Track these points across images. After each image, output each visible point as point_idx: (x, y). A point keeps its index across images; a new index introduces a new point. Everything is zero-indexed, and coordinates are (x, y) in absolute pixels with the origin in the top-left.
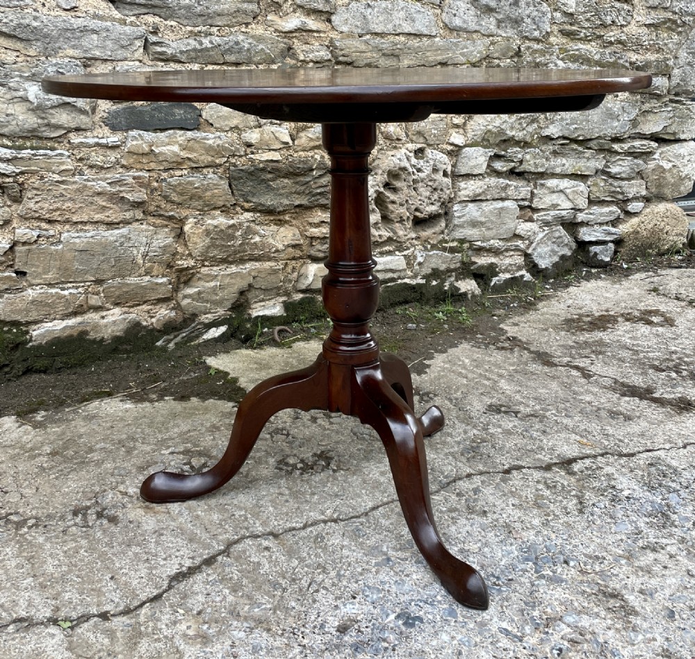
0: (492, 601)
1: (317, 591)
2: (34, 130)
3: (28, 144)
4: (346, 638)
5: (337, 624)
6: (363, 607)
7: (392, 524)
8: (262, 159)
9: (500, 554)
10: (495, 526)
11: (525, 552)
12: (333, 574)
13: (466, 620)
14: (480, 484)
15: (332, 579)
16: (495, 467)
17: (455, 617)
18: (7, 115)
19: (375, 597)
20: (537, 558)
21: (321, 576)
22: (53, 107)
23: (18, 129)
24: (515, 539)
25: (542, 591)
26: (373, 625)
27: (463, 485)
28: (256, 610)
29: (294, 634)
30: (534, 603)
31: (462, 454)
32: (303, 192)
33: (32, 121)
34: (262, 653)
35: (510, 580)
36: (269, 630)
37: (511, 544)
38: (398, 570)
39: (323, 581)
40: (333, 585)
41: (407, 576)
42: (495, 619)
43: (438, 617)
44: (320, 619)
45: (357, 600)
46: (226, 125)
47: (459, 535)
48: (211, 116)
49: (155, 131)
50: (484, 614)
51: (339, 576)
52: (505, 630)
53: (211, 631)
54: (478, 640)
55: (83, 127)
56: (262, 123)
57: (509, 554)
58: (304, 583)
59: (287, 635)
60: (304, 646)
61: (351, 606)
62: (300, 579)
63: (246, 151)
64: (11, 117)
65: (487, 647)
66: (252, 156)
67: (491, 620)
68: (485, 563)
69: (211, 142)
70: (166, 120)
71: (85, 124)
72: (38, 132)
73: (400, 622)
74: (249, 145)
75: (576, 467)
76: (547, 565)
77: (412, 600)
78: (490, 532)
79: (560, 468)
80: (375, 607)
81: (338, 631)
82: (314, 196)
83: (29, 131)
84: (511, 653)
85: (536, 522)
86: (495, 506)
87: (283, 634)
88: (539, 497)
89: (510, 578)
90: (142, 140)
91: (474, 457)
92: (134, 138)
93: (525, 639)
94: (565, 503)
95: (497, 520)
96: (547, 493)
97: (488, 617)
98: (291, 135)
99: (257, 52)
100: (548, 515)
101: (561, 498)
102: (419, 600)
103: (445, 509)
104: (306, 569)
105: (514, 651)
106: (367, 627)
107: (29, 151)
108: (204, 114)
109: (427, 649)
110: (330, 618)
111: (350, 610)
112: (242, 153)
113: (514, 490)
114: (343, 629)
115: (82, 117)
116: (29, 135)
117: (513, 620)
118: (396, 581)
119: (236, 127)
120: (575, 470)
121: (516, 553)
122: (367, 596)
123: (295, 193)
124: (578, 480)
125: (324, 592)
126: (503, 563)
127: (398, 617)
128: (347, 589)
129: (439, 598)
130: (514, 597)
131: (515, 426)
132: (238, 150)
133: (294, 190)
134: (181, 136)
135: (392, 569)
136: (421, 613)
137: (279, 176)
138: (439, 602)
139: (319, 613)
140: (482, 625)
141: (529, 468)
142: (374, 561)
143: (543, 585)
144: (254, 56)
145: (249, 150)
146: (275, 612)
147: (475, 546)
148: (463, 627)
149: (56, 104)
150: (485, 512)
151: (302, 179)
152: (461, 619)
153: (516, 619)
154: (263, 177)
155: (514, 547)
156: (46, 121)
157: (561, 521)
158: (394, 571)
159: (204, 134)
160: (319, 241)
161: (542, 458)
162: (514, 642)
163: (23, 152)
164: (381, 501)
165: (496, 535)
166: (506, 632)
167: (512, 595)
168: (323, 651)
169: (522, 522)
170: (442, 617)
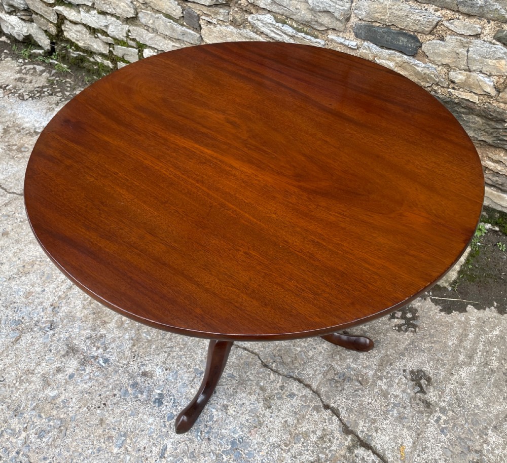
0: (187, 435)
1: (165, 352)
2: (308, 22)
3: (305, 29)
4: (139, 378)
5: (147, 370)
6: (163, 376)
7: (233, 363)
8: (460, 96)
9: (231, 427)
10: (258, 417)
11: (239, 441)
12: (181, 353)
13: (167, 426)
14: (301, 395)
15: (177, 354)
16: (328, 398)
17: (168, 421)
18: (296, 9)
19: (170, 378)
20: (236, 449)
21: (178, 349)
22: (320, 12)
23: (300, 19)
24: (250, 432)
25: (206, 458)
26: (151, 386)
27: (295, 387)
28: (144, 335)
29: (134, 357)
30: (194, 457)
31: (335, 374)
32: (491, 133)
33: (308, 16)
34: (118, 350)
35: (209, 439)
36: (134, 345)
37: (243, 431)
38: (195, 380)
39: (174, 351)
40: (173, 357)
41: (192, 387)
42: (172, 440)
43: (165, 412)
44: (147, 362)
45: (165, 372)
46: (439, 61)
47: (239, 400)
48: (429, 50)
49: (382, 47)
50: (174, 434)
51: (180, 357)
52: (167, 447)
53: (126, 325)
54: (154, 436)
55: (337, 29)
56: (471, 70)
57: (233, 433)
58: (169, 345)
59: (132, 354)
60: (129, 364)
61: (160, 372)
62: (172, 342)
63: (449, 85)
64: (298, 11)
65: (150, 442)
66: (452, 91)
67: (171, 438)
68: (220, 421)
69: (419, 69)
70: (391, 42)
71: (338, 28)
72: (311, 23)
73: (157, 397)
74: (453, 82)
75: (361, 451)
76: (233, 456)
77: (174, 396)
78: (250, 416)
79: (352, 440)
80: (164, 381)
81: (142, 372)
82: (500, 140)
83: (306, 22)
84: (150, 455)
85: (273, 439)
86: (279, 410)
87: (133, 352)
88: (306, 435)
89: (211, 438)
90: (370, 51)
91: (337, 382)
92: (365, 48)
93: (163, 459)
94: (306, 452)
95: (264, 416)
96: (313, 438)
97: (172, 436)
98: (495, 88)
99: (491, 11)
100: (286, 445)
101: (312, 449)
102: (175, 399)
103: (262, 384)
104: (181, 340)
105: (151, 456)
106: (148, 383)
107: (303, 34)
108: (423, 47)
109: (140, 415)
110: (150, 366)
111: (158, 372)
112: (445, 86)
113: (307, 417)
114: (145, 374)
115: (338, 22)
116: (307, 24)
117: (176, 449)
118: (185, 383)
119: (447, 65)
120: (356, 452)
121: (237, 436)
122: (169, 375)
123: (483, 130)
124: (344, 456)
125: (166, 355)
126: (223, 431)
127: (159, 394)
128: (171, 364)
129: (179, 408)
130: (196, 445)
131: (396, 396)
132: (442, 82)
133: (483, 128)
134: (399, 57)
135: (194, 378)
136: (166, 404)
137: (472, 113)
138: (177, 409)
139: (151, 360)
140: (167, 435)
141: (340, 420)
142: (197, 367)
143: (212, 458)
144: (488, 13)
145: (452, 85)
146: (146, 342)
147: (232, 412)
148: (161, 426)
149: (322, 10)
150: (270, 407)
151: (493, 123)
152: (167, 423)
153: (178, 451)
154: (456, 108)
155: (241, 433)
156: (316, 19)
157: (284, 455)
158: (193, 380)
159: (417, 62)
160: (492, 172)
161: (360, 425)
162: (158, 455)
163: (299, 34)
164: (255, 349)
165: (247, 421)
166: (165, 449)
167: (196, 443)
168: (128, 372)
169: (269, 431)
170: (165, 414)
